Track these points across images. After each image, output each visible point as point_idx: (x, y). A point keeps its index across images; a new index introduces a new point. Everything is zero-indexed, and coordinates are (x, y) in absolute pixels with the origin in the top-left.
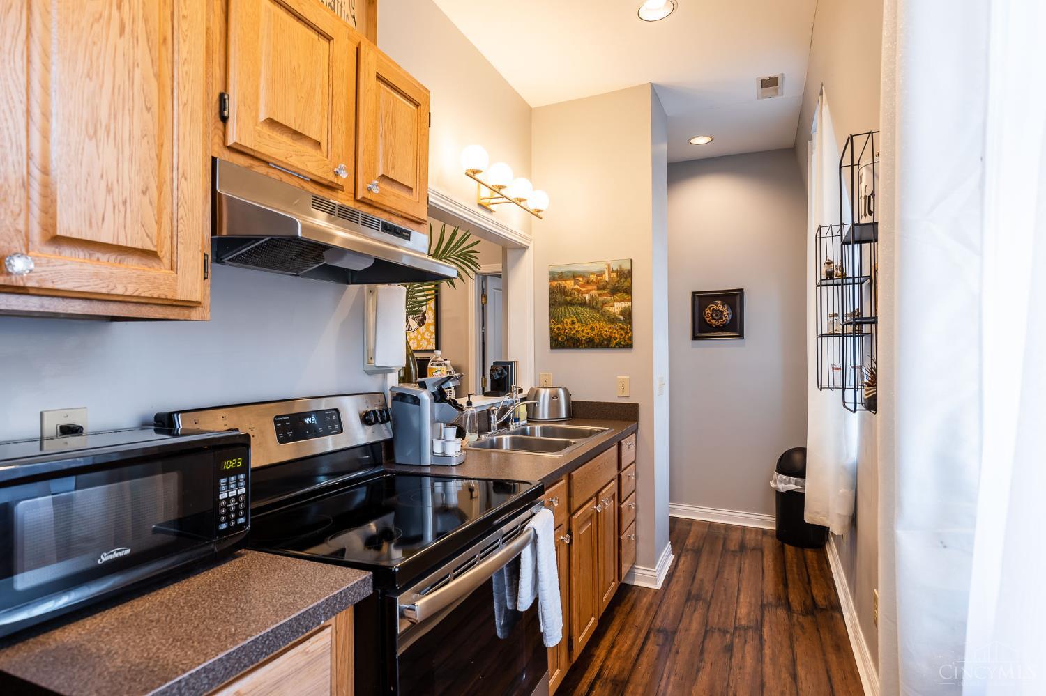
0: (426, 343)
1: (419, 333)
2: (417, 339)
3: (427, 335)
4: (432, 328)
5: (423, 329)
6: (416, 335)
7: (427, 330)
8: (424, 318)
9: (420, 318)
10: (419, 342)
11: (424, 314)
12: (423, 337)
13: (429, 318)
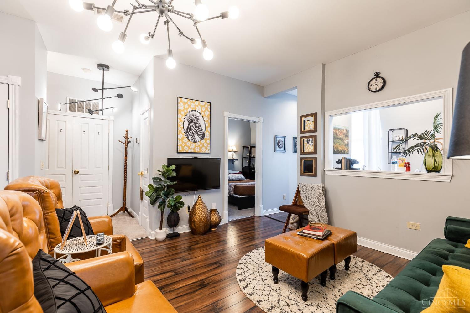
0: (205, 149)
1: (201, 143)
2: (200, 147)
3: (205, 145)
4: (208, 141)
5: (203, 141)
6: (199, 144)
7: (206, 142)
8: (204, 135)
9: (202, 135)
10: (200, 148)
11: (204, 133)
12: (203, 146)
13: (207, 136)
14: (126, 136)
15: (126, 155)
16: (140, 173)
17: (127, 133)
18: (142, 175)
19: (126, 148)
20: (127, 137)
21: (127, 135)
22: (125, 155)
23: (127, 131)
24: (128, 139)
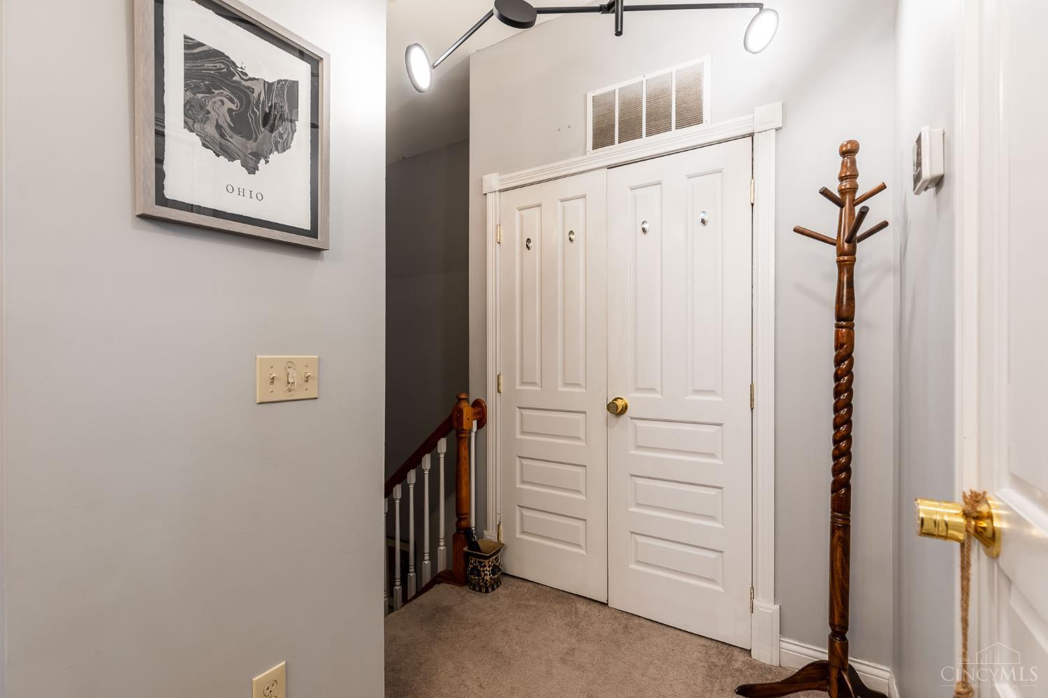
14: (847, 184)
15: (845, 315)
16: (950, 513)
17: (853, 163)
18: (989, 539)
19: (846, 265)
20: (854, 189)
21: (849, 175)
22: (839, 318)
23: (849, 152)
24: (854, 203)
